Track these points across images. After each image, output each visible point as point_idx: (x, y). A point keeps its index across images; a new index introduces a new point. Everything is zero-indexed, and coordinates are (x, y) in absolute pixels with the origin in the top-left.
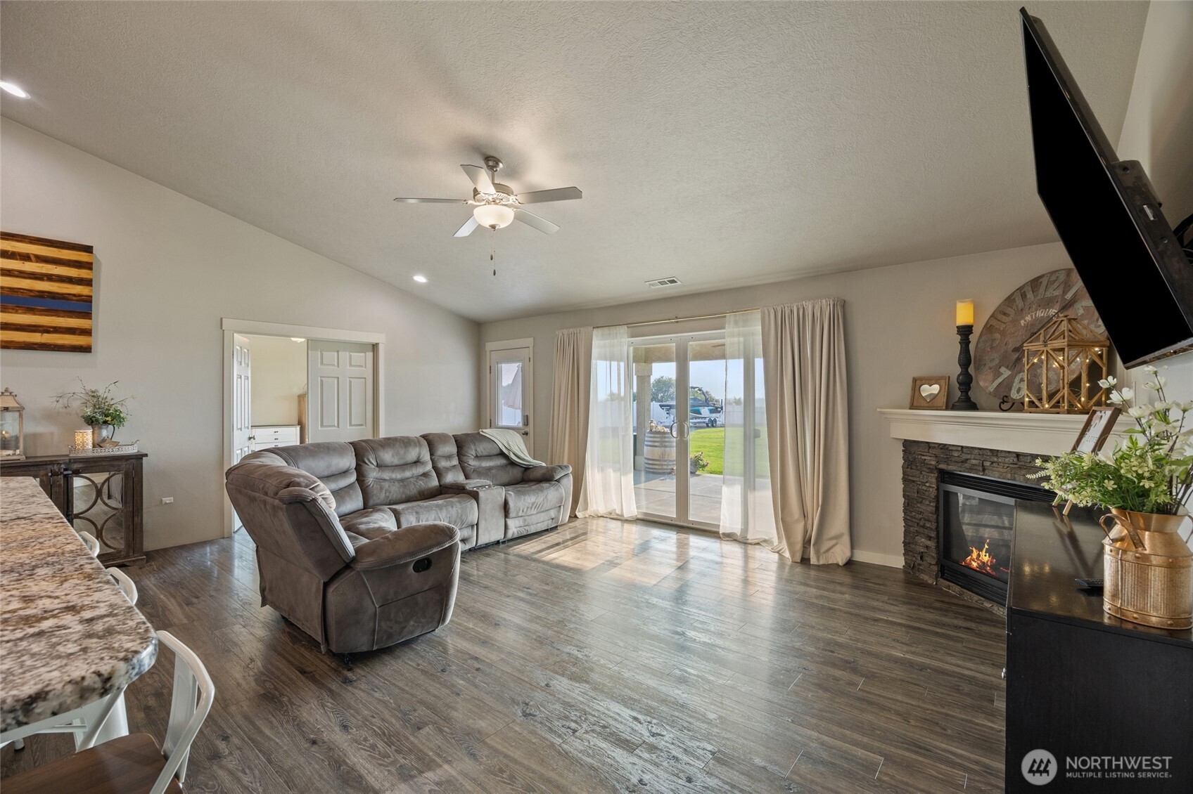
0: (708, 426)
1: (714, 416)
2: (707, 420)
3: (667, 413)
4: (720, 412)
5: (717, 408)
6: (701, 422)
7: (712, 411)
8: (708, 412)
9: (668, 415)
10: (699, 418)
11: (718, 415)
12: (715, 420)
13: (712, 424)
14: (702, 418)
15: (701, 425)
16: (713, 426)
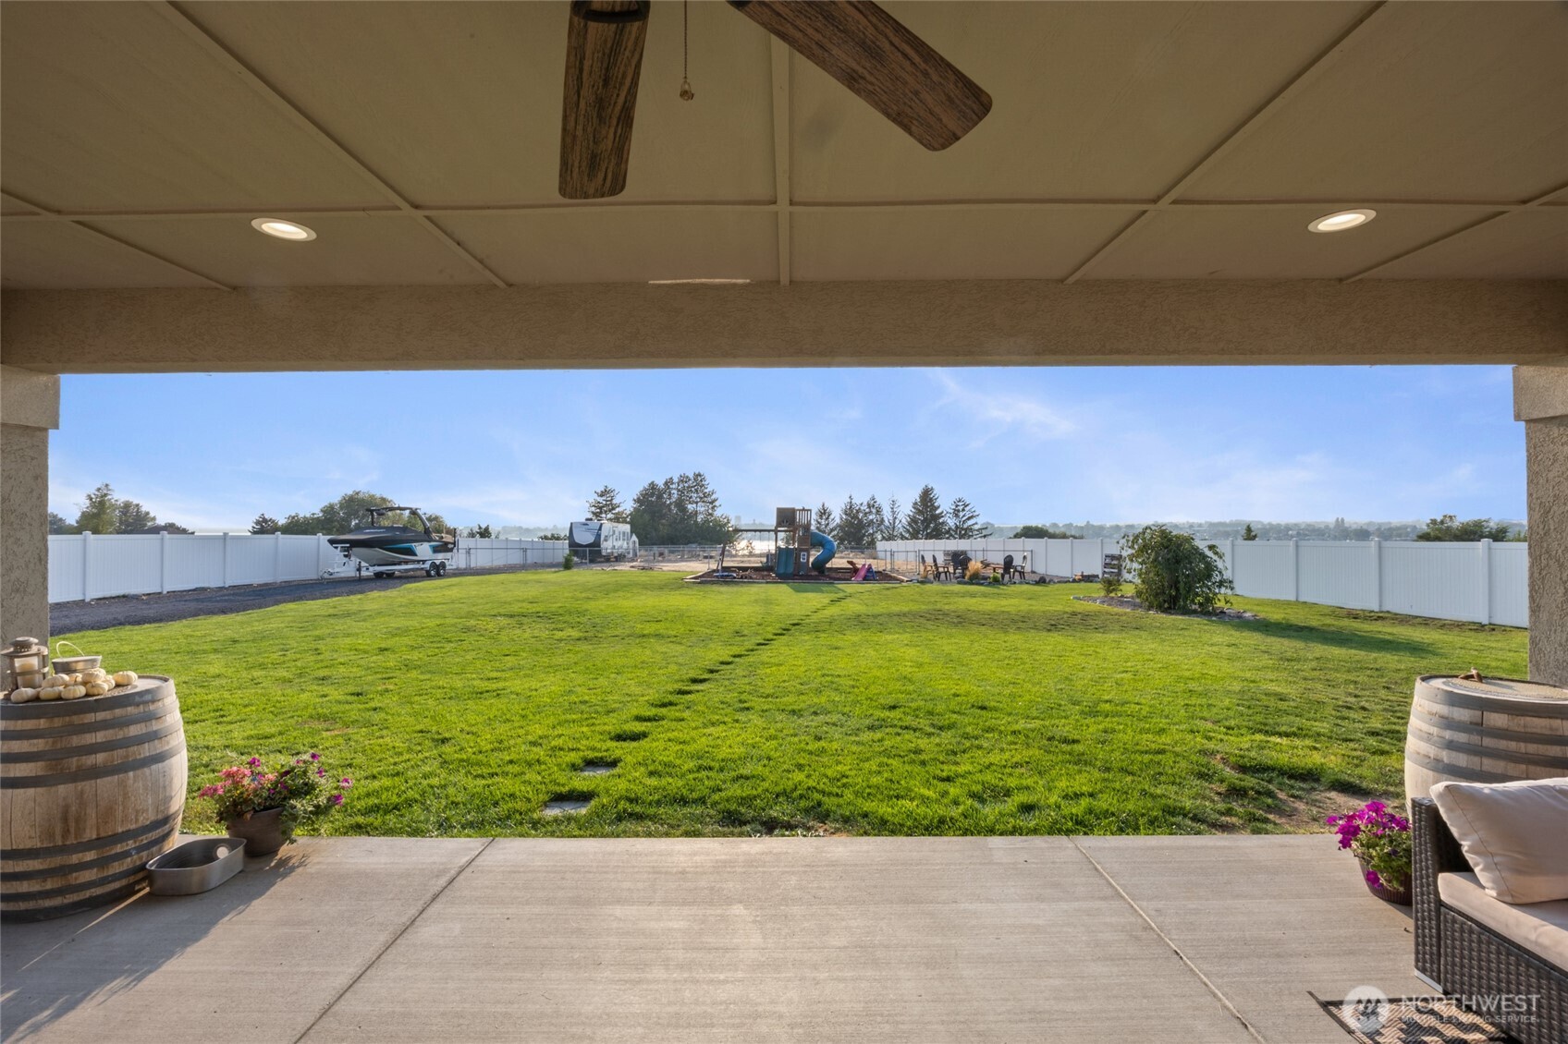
0: (428, 576)
1: (440, 558)
2: (427, 566)
3: (345, 556)
4: (451, 550)
5: (446, 543)
6: (418, 569)
7: (436, 550)
8: (430, 551)
9: (345, 560)
10: (414, 561)
11: (448, 555)
12: (443, 565)
13: (438, 571)
14: (418, 561)
15: (419, 573)
16: (438, 575)
